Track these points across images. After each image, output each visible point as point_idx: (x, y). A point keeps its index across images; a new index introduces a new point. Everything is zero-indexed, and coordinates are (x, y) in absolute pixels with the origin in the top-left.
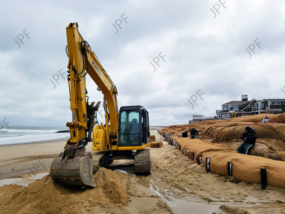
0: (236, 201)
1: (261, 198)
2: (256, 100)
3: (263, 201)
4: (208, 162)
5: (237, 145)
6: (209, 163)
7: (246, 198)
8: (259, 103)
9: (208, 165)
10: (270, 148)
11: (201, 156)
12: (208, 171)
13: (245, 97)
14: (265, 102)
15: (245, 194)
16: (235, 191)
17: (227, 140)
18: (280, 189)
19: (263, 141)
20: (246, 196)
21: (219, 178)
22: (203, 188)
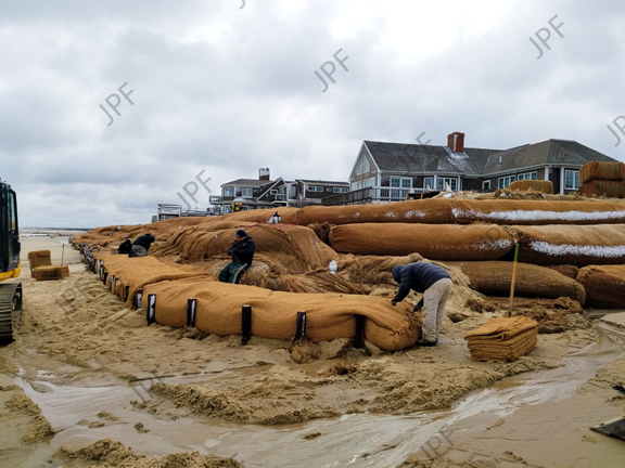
0: (185, 374)
1: (234, 360)
2: (285, 180)
3: (236, 366)
4: (152, 302)
5: (219, 266)
6: (154, 306)
7: (207, 364)
8: (288, 186)
9: (151, 309)
10: (273, 270)
11: (141, 292)
12: (151, 320)
13: (265, 173)
14: (298, 185)
15: (207, 357)
16: (190, 355)
17: (206, 257)
18: (270, 341)
19: (265, 258)
20: (208, 361)
21: (170, 334)
22: (127, 358)
